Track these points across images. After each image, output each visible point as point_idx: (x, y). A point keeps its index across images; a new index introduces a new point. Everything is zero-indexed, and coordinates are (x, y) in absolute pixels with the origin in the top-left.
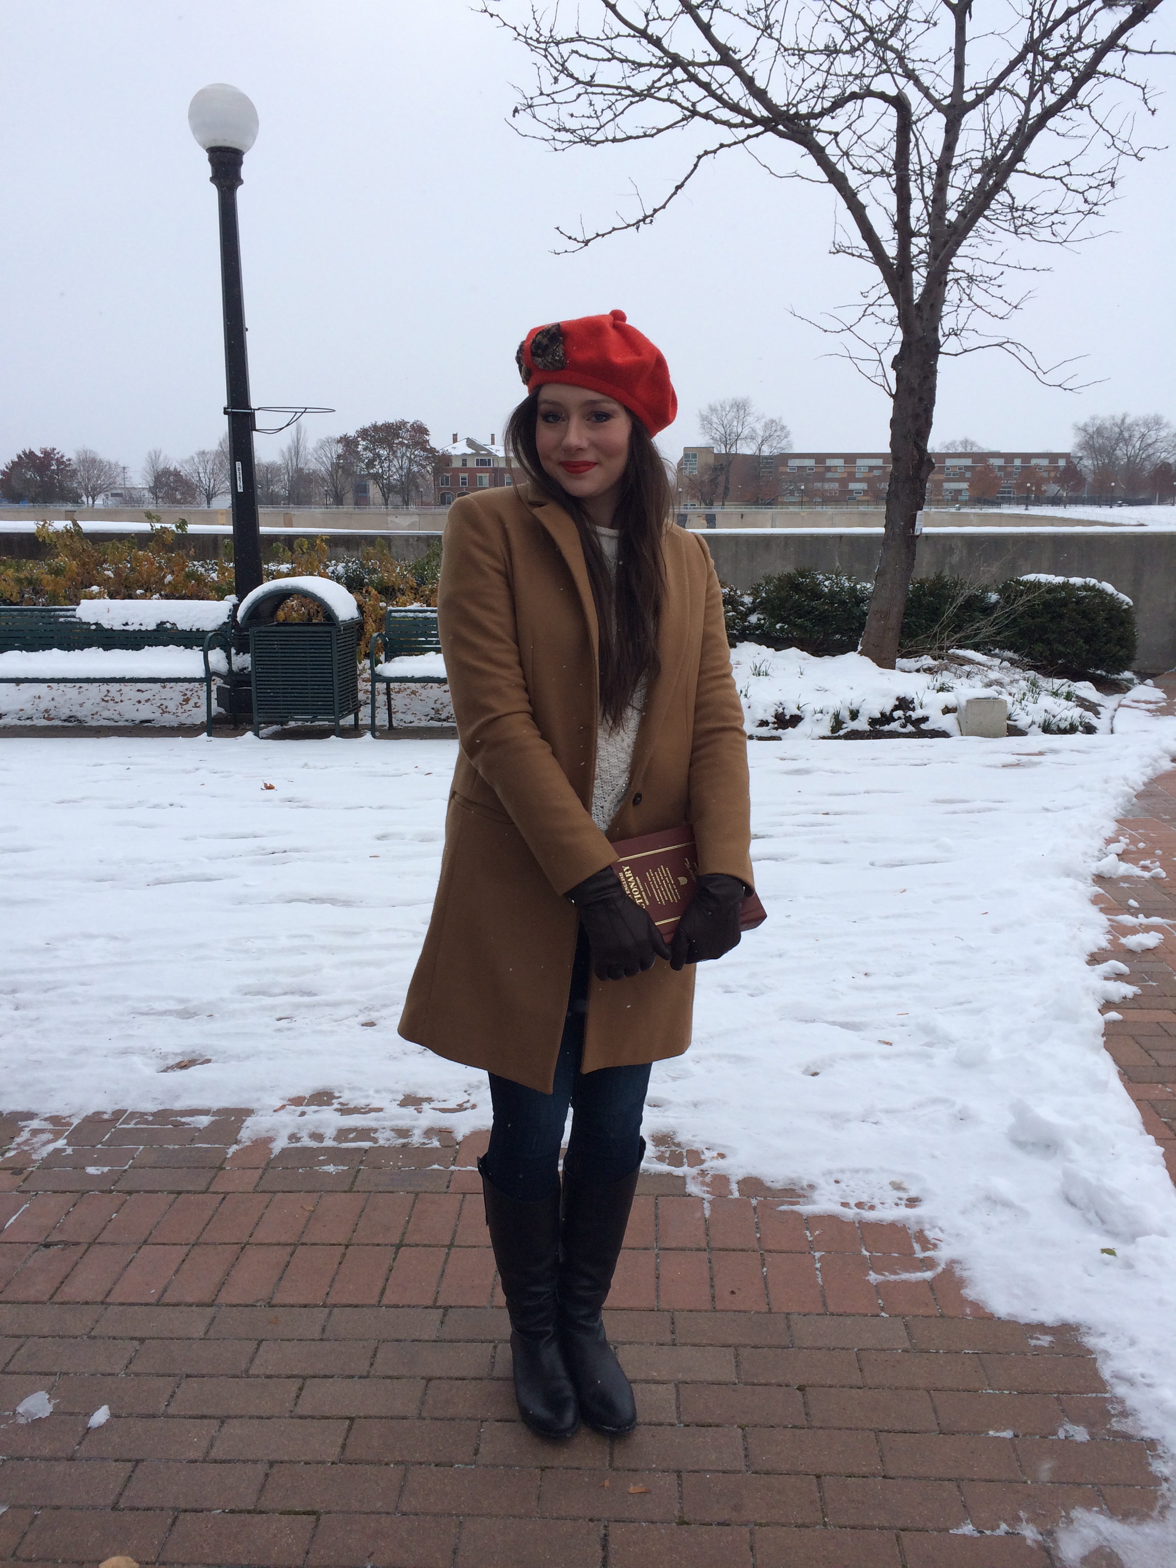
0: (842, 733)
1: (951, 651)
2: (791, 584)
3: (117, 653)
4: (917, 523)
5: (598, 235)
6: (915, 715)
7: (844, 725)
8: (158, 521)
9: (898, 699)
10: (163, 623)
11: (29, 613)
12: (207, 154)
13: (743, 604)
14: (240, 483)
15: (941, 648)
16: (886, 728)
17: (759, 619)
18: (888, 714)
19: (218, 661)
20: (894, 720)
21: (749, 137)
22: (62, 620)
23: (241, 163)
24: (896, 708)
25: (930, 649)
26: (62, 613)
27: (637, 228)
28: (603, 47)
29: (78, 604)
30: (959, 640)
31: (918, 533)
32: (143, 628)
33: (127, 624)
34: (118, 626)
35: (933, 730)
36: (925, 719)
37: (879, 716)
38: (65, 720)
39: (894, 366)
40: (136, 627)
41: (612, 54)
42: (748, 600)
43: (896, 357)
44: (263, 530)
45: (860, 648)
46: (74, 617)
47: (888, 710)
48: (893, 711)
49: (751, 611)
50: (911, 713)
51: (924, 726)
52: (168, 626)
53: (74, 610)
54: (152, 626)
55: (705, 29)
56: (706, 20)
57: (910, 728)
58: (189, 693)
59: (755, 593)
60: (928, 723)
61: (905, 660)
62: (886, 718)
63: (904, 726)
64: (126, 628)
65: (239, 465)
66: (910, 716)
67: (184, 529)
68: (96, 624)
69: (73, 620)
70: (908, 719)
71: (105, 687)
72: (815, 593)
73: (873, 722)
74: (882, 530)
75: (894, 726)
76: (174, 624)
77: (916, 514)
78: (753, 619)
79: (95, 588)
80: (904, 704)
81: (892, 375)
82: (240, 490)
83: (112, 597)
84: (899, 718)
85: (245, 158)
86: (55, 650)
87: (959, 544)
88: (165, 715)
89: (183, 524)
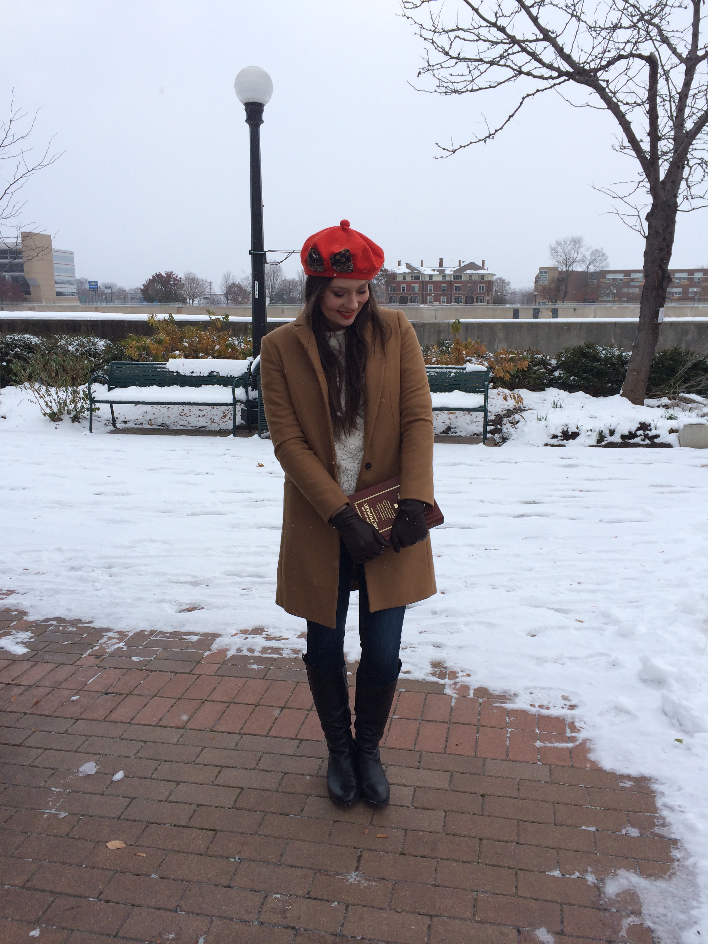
0: (603, 443)
1: (681, 395)
2: (581, 353)
3: (187, 389)
4: (660, 315)
5: (461, 147)
6: (650, 434)
7: (606, 439)
8: (214, 315)
9: (640, 423)
10: (212, 372)
11: (142, 366)
12: (244, 107)
13: (550, 364)
14: (257, 293)
15: (674, 393)
16: (632, 441)
17: (560, 374)
18: (633, 432)
19: (241, 394)
20: (637, 436)
21: (555, 85)
22: (159, 370)
23: (263, 111)
24: (639, 429)
25: (668, 393)
26: (159, 366)
27: (485, 142)
28: (474, 33)
29: (167, 361)
30: (687, 388)
31: (660, 322)
32: (202, 375)
33: (193, 372)
34: (188, 374)
35: (662, 443)
36: (657, 436)
37: (628, 434)
38: (159, 426)
39: (647, 219)
40: (198, 374)
41: (479, 37)
42: (554, 362)
43: (648, 214)
44: (269, 319)
45: (621, 392)
46: (165, 368)
47: (633, 430)
48: (637, 430)
49: (555, 369)
50: (648, 432)
51: (656, 441)
52: (215, 374)
53: (165, 364)
54: (206, 374)
55: (535, 20)
56: (535, 15)
57: (647, 441)
58: (226, 412)
59: (558, 357)
60: (659, 439)
61: (651, 400)
62: (632, 435)
63: (643, 440)
64: (193, 375)
65: (256, 283)
66: (648, 434)
67: (227, 320)
68: (177, 372)
69: (165, 370)
70: (646, 436)
71: (181, 407)
72: (596, 358)
73: (623, 437)
74: (637, 319)
75: (637, 440)
76: (218, 373)
77: (659, 310)
78: (557, 374)
79: (177, 352)
80: (644, 426)
81: (646, 224)
82: (257, 297)
83: (186, 357)
84: (641, 435)
85: (265, 108)
86: (155, 386)
87: (692, 328)
88: (213, 424)
89: (227, 316)
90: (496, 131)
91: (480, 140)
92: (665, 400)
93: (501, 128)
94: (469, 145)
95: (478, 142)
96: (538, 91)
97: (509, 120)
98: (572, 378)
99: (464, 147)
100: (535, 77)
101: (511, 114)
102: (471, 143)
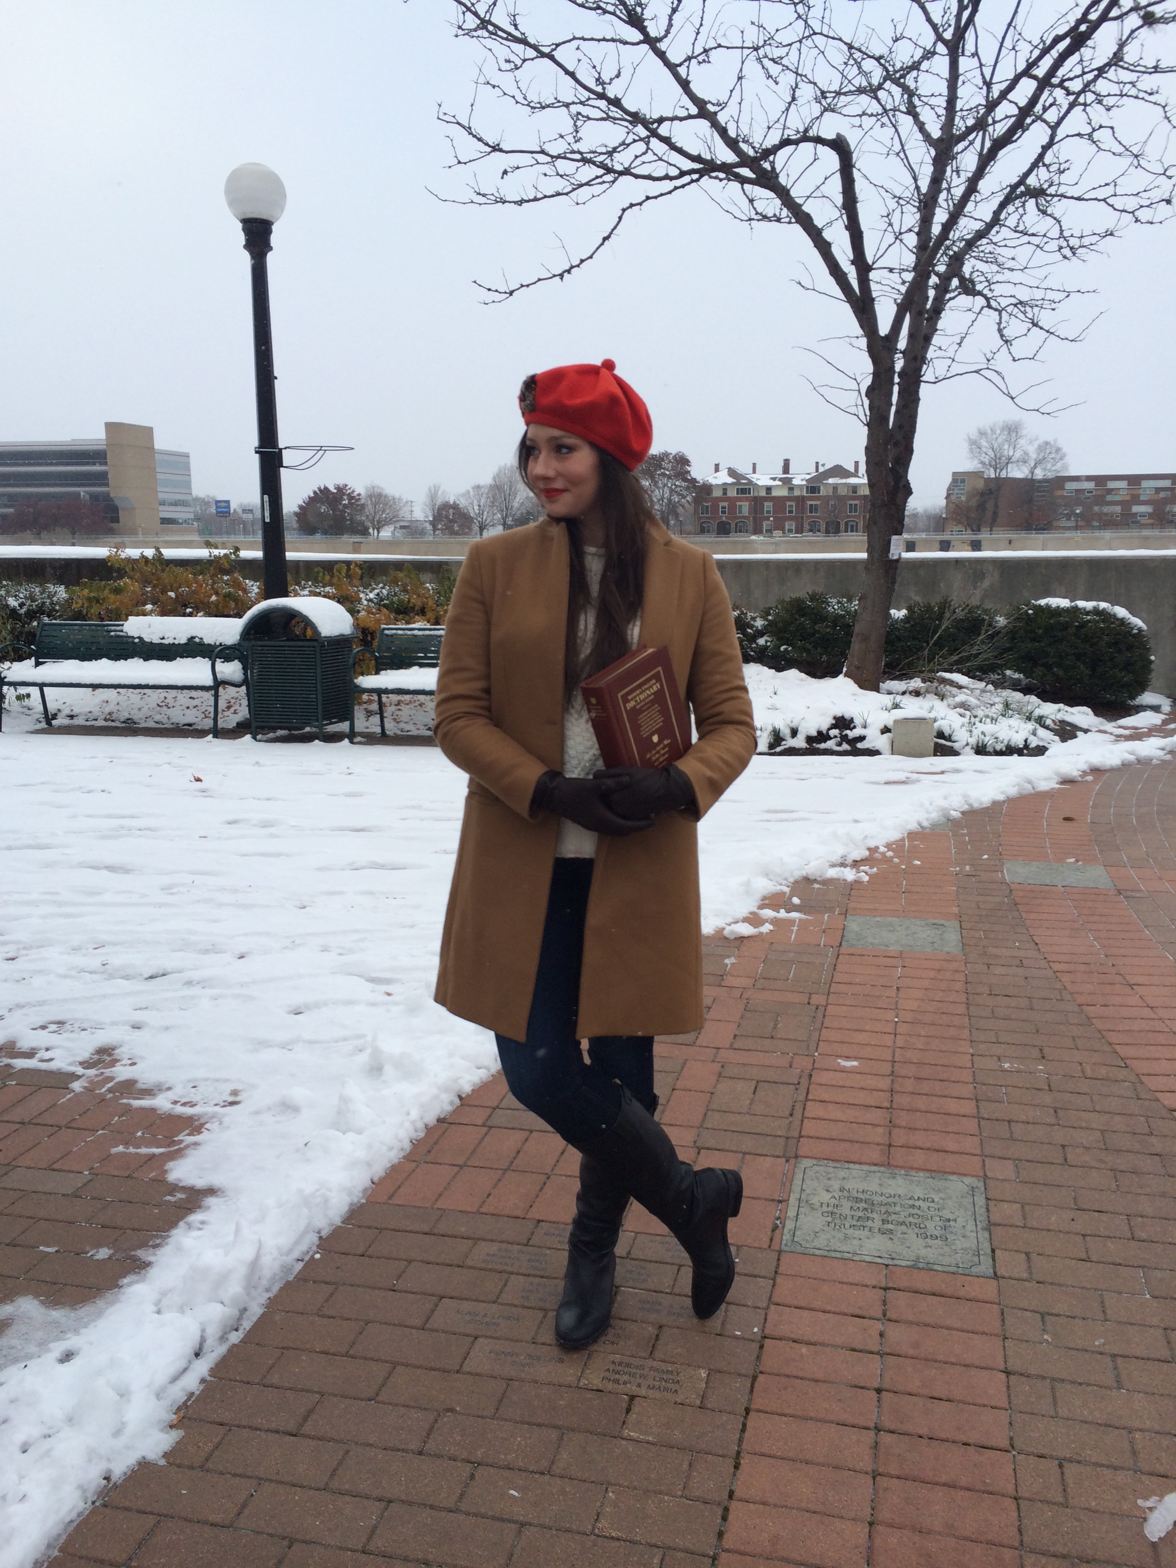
0: (778, 749)
1: (940, 674)
2: (798, 608)
3: (154, 664)
4: (892, 548)
5: (522, 286)
6: (851, 734)
7: (784, 743)
8: (216, 548)
9: (835, 718)
10: (193, 638)
11: (87, 627)
12: (240, 225)
13: (752, 627)
14: (267, 514)
15: (932, 671)
16: (823, 746)
17: (767, 642)
18: (825, 732)
19: (234, 672)
20: (830, 738)
21: (676, 188)
22: (112, 634)
23: (271, 232)
24: (833, 727)
25: (923, 672)
26: (113, 628)
27: (562, 279)
29: (127, 620)
30: (957, 662)
31: (895, 557)
32: (176, 642)
33: (163, 638)
34: (156, 640)
35: (868, 749)
36: (862, 738)
37: (816, 734)
38: (123, 722)
39: (868, 395)
40: (171, 641)
42: (759, 623)
43: (869, 387)
44: (290, 555)
45: (845, 669)
46: (122, 631)
47: (824, 728)
48: (829, 729)
49: (760, 634)
50: (848, 732)
51: (860, 745)
52: (197, 640)
53: (122, 625)
54: (183, 641)
55: (685, 84)
56: (684, 76)
57: (846, 747)
59: (765, 614)
60: (865, 742)
62: (822, 737)
63: (839, 744)
64: (163, 641)
65: (266, 497)
66: (846, 735)
67: (238, 556)
68: (139, 638)
69: (121, 634)
70: (844, 738)
71: (162, 693)
72: (819, 616)
73: (810, 739)
75: (830, 744)
76: (201, 639)
77: (890, 540)
78: (761, 641)
79: (149, 607)
80: (843, 723)
82: (267, 520)
83: (163, 613)
84: (835, 737)
85: (274, 228)
86: (104, 660)
87: (991, 568)
89: (237, 549)
90: (582, 261)
91: (555, 276)
92: (916, 683)
93: (591, 257)
94: (535, 283)
95: (551, 278)
96: (648, 198)
97: (602, 244)
98: (782, 648)
99: (528, 286)
100: (637, 176)
101: (606, 234)
102: (539, 280)
